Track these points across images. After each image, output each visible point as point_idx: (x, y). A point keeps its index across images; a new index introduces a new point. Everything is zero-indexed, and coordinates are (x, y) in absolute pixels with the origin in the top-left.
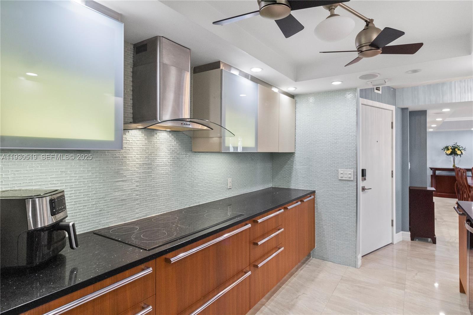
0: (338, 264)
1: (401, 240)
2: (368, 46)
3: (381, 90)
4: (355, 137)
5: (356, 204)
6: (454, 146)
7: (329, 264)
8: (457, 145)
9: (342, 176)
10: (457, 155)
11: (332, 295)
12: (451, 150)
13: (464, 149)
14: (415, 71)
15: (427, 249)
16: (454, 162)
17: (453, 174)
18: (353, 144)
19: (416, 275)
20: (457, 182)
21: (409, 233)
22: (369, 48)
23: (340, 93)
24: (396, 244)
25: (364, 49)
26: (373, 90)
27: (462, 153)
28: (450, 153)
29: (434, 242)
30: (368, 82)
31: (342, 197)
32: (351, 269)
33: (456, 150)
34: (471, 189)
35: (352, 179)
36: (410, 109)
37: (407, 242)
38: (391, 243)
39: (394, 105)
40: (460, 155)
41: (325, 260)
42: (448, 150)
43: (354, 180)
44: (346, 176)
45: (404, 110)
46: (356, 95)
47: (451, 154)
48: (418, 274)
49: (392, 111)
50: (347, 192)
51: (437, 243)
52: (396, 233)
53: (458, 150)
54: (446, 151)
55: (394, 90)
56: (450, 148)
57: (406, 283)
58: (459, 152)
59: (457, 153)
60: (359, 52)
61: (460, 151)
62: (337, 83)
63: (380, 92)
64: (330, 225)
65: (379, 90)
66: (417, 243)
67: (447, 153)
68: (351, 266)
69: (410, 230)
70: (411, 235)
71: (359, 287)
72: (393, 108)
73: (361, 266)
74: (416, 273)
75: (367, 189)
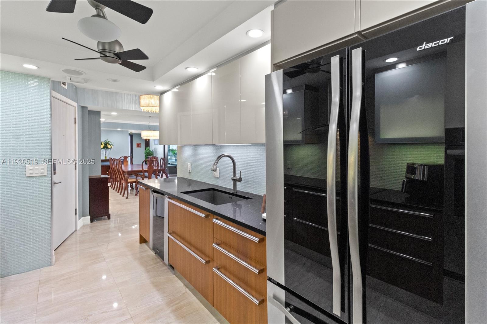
0: (26, 272)
1: (82, 225)
3: (66, 85)
4: (49, 130)
5: (51, 200)
6: (106, 141)
7: (14, 277)
8: (108, 141)
9: (31, 173)
10: (108, 148)
11: (37, 304)
12: (104, 145)
13: (112, 144)
14: (114, 80)
16: (106, 155)
17: (108, 164)
18: (46, 137)
19: (108, 246)
20: (111, 169)
21: (89, 217)
22: (112, 55)
23: (27, 78)
24: (79, 230)
25: (108, 54)
26: (60, 85)
27: (111, 147)
28: (103, 147)
29: (109, 218)
30: (67, 77)
31: (31, 196)
32: (45, 270)
33: (108, 144)
34: (124, 174)
35: (45, 174)
36: (89, 109)
37: (88, 225)
38: (75, 231)
39: (76, 102)
40: (110, 149)
43: (47, 175)
44: (37, 172)
45: (83, 108)
46: (49, 85)
47: (103, 148)
48: (109, 245)
49: (75, 107)
50: (39, 189)
51: (111, 218)
52: (79, 220)
53: (109, 145)
55: (77, 88)
56: (103, 143)
57: (104, 255)
58: (109, 147)
59: (108, 147)
60: (102, 55)
62: (30, 67)
63: (66, 87)
64: (13, 232)
65: (65, 85)
66: (96, 223)
67: (101, 147)
68: (45, 267)
69: (90, 214)
70: (90, 218)
71: (63, 280)
72: (75, 104)
73: (56, 262)
74: (108, 245)
75: (57, 183)
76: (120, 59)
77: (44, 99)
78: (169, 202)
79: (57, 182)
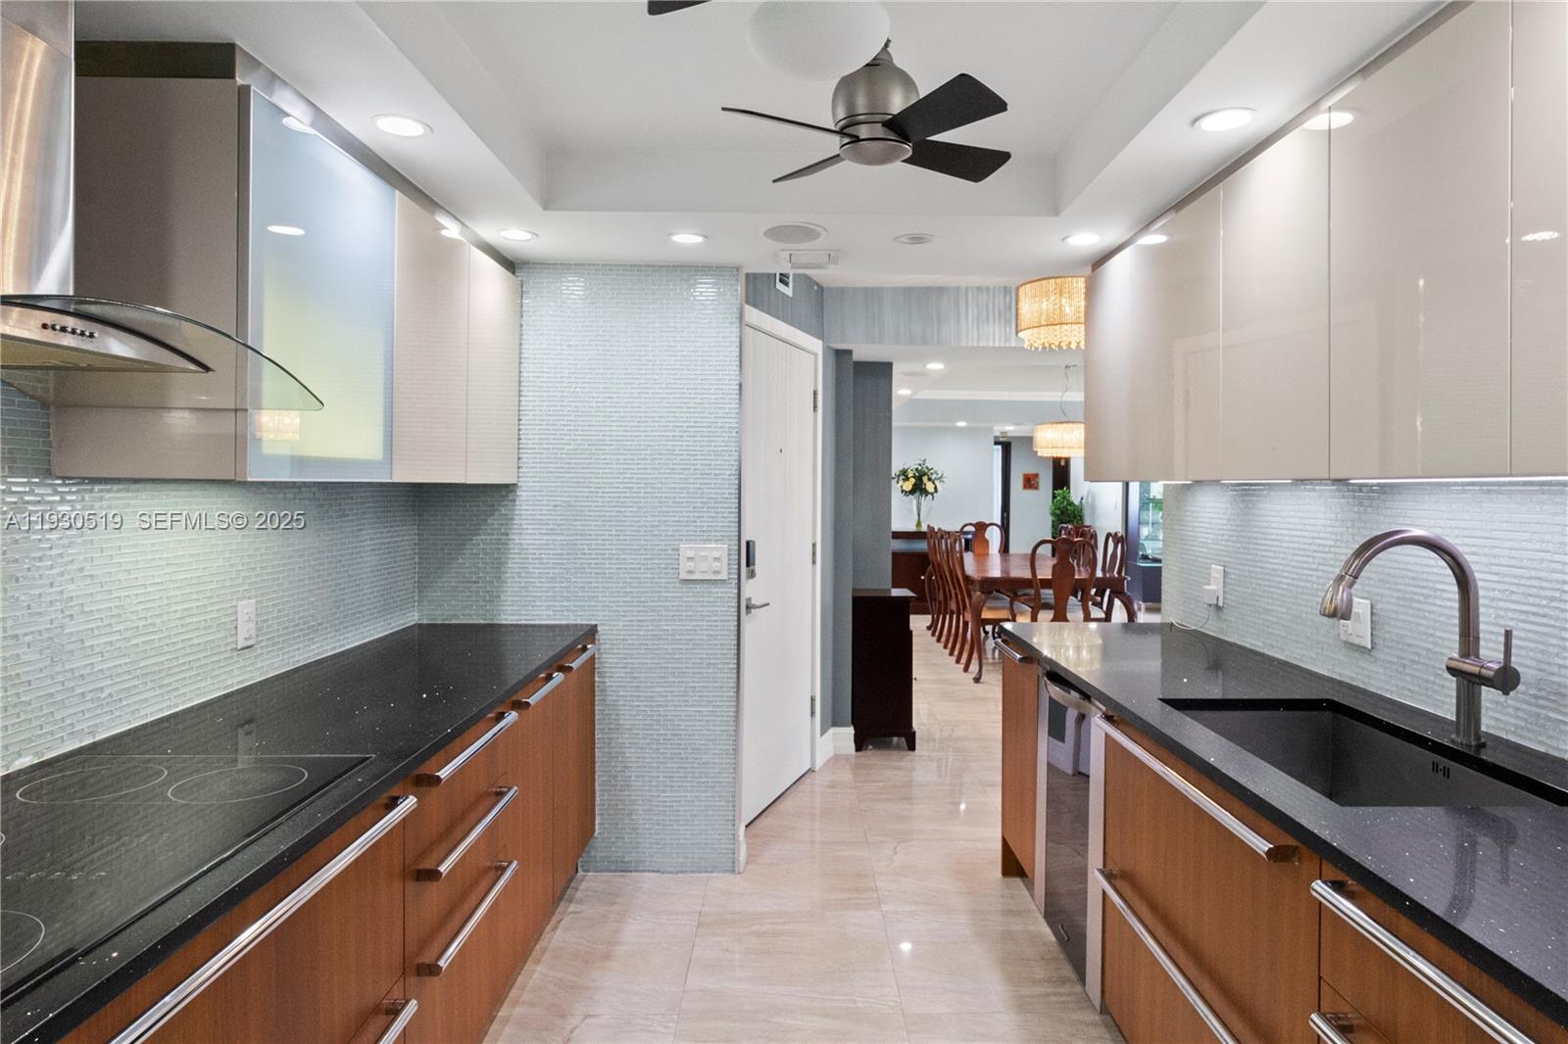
0: (677, 873)
1: (832, 755)
2: (880, 125)
3: (791, 284)
4: (734, 434)
5: (735, 661)
6: (920, 468)
7: (648, 880)
8: (927, 468)
9: (691, 569)
10: (927, 493)
11: (684, 992)
12: (913, 480)
13: (940, 478)
14: (917, 239)
15: (899, 768)
16: (919, 515)
17: (921, 546)
18: (726, 458)
19: (896, 853)
20: (931, 567)
21: (851, 730)
22: (879, 131)
23: (685, 277)
24: (821, 768)
25: (863, 132)
26: (772, 284)
27: (936, 489)
28: (910, 487)
29: (912, 747)
30: (781, 253)
31: (690, 640)
32: (720, 881)
33: (925, 479)
34: (970, 587)
35: (724, 576)
36: (856, 357)
37: (847, 758)
38: (810, 770)
39: (819, 339)
40: (932, 494)
41: (631, 872)
42: (907, 479)
43: (729, 579)
44: (704, 566)
45: (841, 356)
46: (737, 290)
47: (912, 492)
48: (898, 849)
49: (816, 355)
50: (708, 621)
51: (917, 747)
52: (822, 735)
53: (929, 479)
54: (901, 483)
55: (821, 288)
56: (910, 474)
57: (879, 884)
58: (930, 487)
59: (925, 489)
60: (847, 140)
61: (933, 483)
62: (687, 239)
63: (788, 291)
64: (649, 744)
65: (786, 284)
66: (871, 756)
67: (904, 488)
68: (719, 872)
69: (855, 722)
70: (855, 734)
71: (758, 935)
72: (816, 345)
73: (747, 863)
74: (895, 848)
75: (758, 607)
76: (905, 137)
77: (723, 337)
78: (1107, 736)
79: (758, 603)
